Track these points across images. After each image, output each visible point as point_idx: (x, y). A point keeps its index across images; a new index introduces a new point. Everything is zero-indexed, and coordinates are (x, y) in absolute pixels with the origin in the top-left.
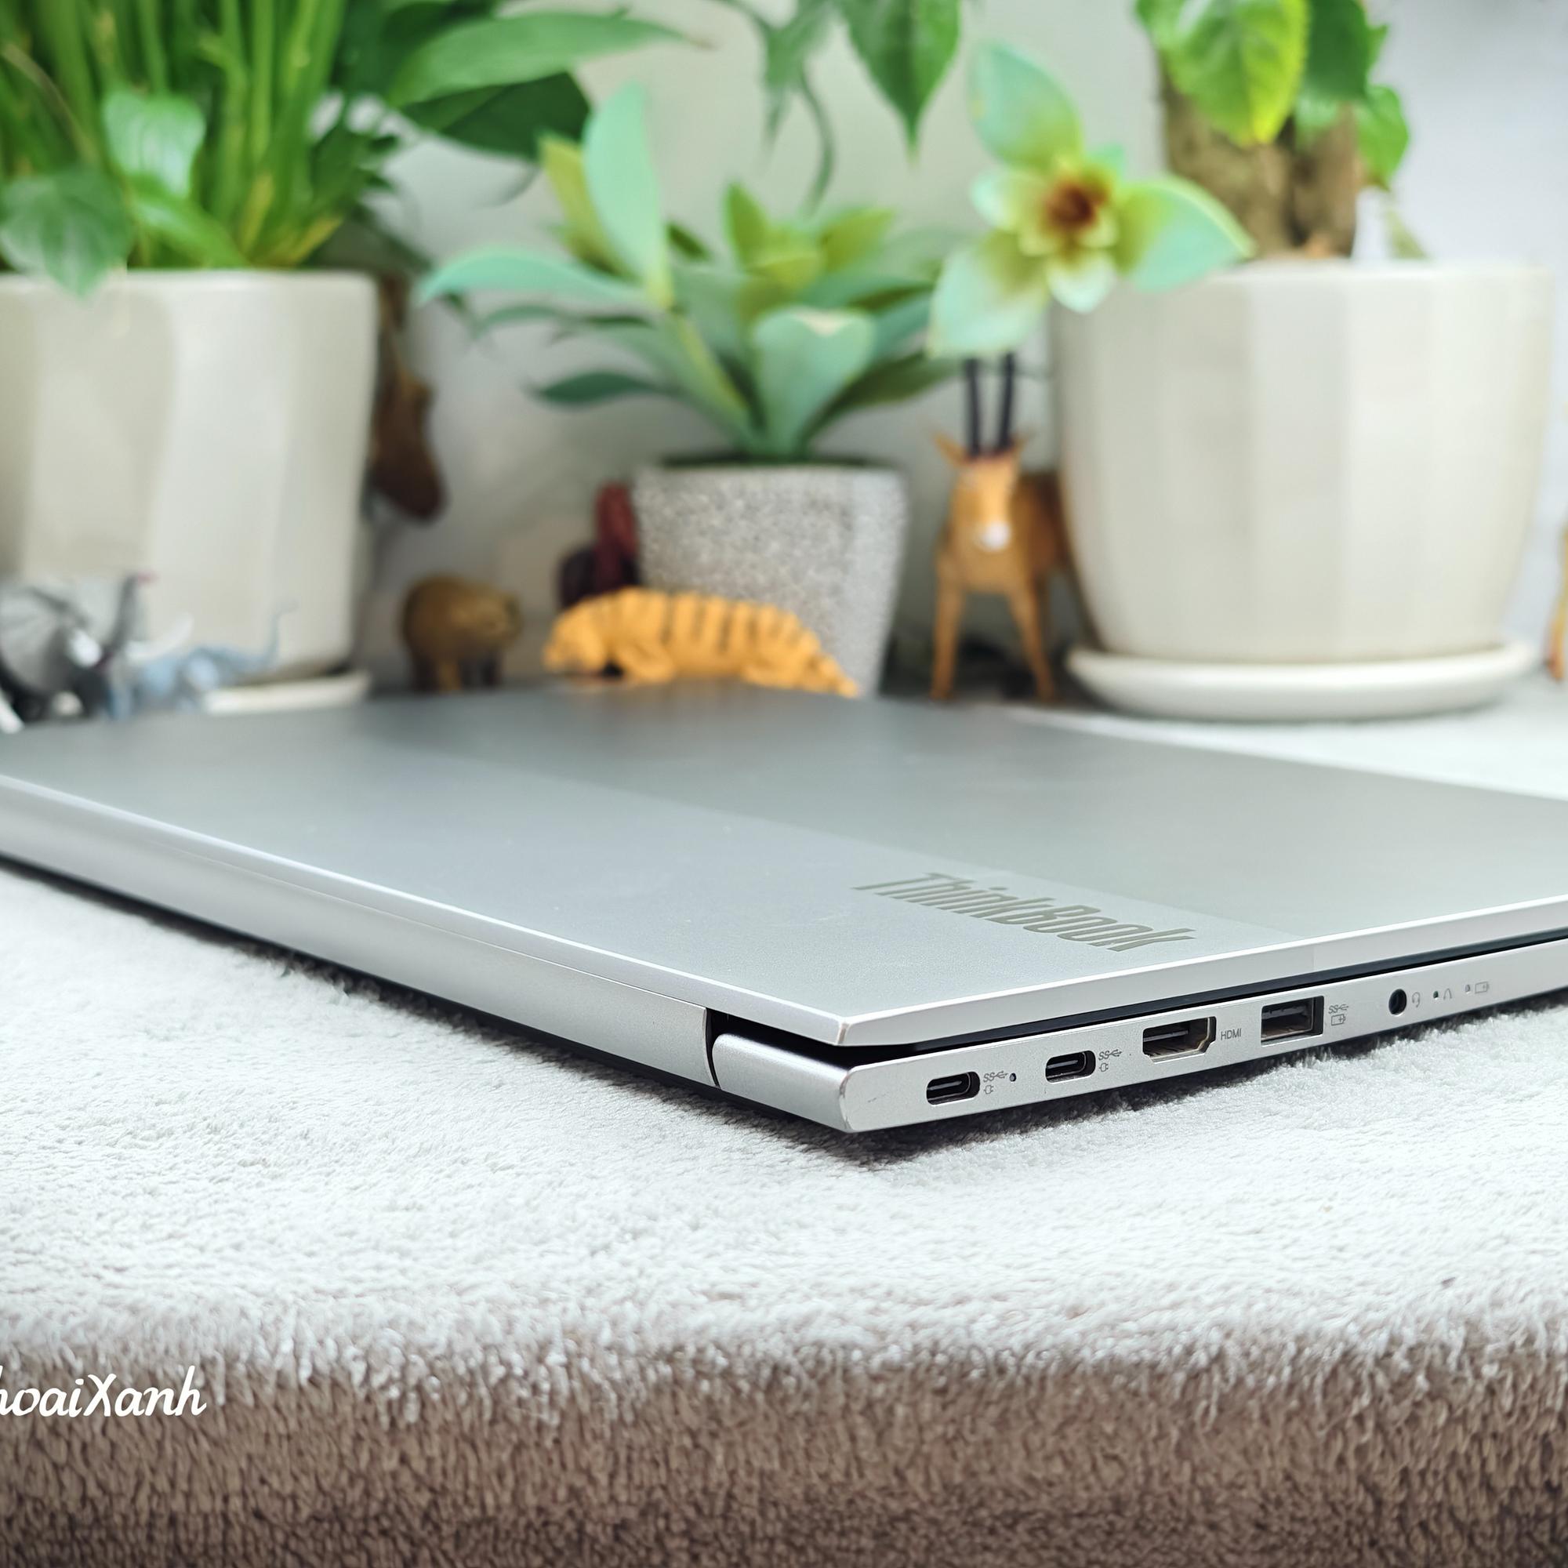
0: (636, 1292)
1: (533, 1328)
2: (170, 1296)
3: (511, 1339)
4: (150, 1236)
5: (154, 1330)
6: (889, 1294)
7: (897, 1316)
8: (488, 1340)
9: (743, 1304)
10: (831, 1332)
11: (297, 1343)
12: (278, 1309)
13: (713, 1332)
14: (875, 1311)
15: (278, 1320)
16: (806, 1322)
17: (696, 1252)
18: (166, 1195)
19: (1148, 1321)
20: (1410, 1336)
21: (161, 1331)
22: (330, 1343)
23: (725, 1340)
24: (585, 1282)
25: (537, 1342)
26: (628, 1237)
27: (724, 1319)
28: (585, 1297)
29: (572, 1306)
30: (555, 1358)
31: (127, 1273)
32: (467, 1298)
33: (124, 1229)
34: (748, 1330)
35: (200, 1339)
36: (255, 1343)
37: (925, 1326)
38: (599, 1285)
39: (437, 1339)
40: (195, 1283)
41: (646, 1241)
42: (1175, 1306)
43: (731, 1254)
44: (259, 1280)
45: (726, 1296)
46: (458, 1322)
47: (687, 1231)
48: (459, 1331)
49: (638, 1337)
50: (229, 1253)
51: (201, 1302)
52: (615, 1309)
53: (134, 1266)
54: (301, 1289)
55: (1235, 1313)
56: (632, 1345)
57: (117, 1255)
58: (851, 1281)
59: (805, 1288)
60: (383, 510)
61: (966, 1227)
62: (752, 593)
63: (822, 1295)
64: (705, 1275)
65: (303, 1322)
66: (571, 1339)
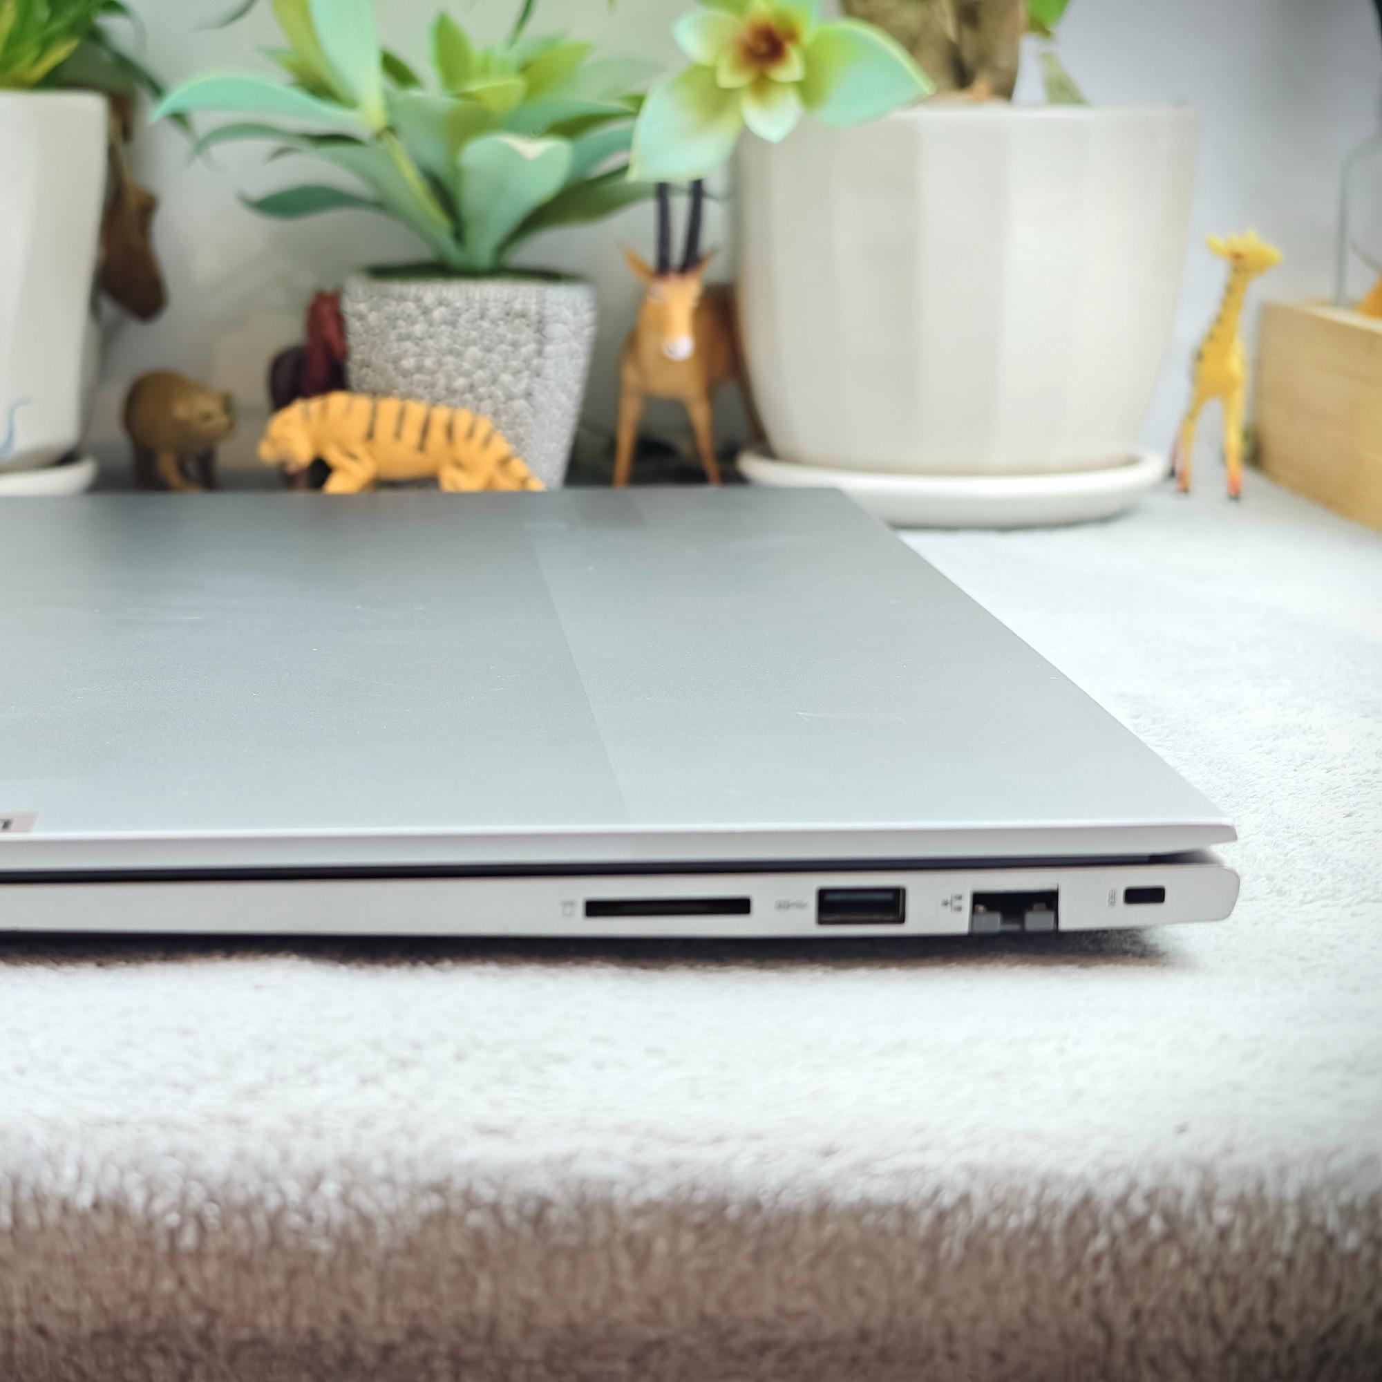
0: (407, 1124)
3: (287, 1169)
6: (649, 1131)
7: (658, 1154)
8: (266, 1169)
9: (509, 1139)
10: (593, 1168)
11: (81, 1168)
12: (62, 1135)
13: (483, 1165)
14: (637, 1148)
15: (62, 1146)
16: (569, 1159)
17: (462, 1085)
19: (899, 1162)
20: (1147, 1180)
22: (112, 1169)
23: (492, 1173)
24: (358, 1114)
25: (312, 1172)
26: (396, 1067)
27: (491, 1155)
28: (358, 1128)
29: (346, 1136)
30: (330, 1188)
34: (514, 1164)
36: (40, 1169)
37: (684, 1165)
38: (372, 1117)
39: (216, 1167)
42: (924, 1148)
44: (43, 1105)
45: (492, 1131)
46: (236, 1151)
47: (453, 1062)
48: (238, 1161)
49: (409, 1169)
52: (387, 1141)
54: (84, 1116)
55: (980, 1156)
56: (403, 1176)
58: (613, 1118)
59: (570, 1123)
60: (109, 308)
63: (586, 1131)
64: (473, 1108)
65: (87, 1149)
66: (346, 1170)
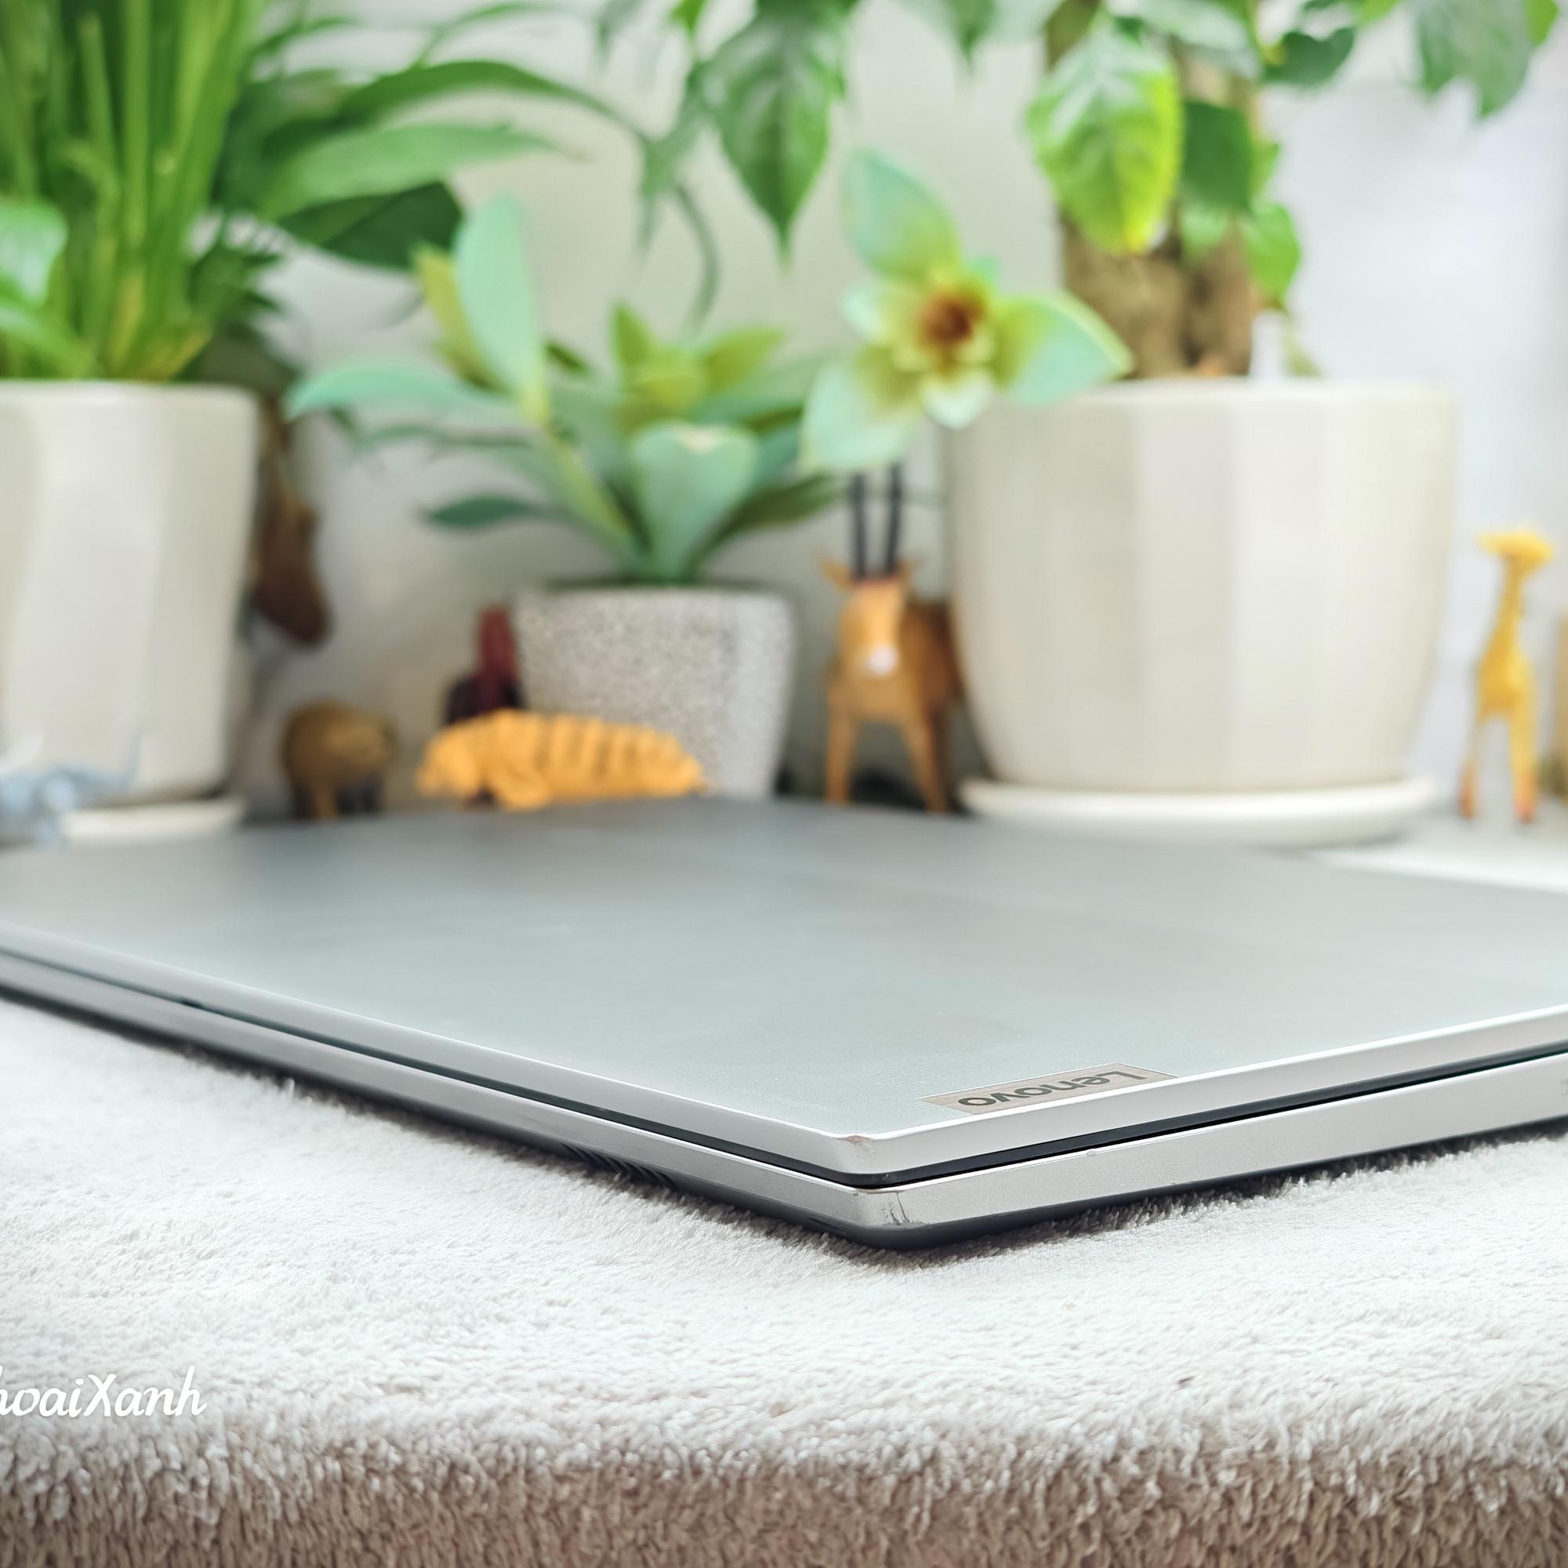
0: (310, 1383)
1: (193, 1420)
3: (170, 1432)
6: (580, 1389)
7: (586, 1411)
8: (145, 1430)
9: (422, 1397)
10: (515, 1428)
13: (387, 1425)
14: (564, 1407)
16: (489, 1417)
17: (383, 1344)
19: (857, 1419)
20: (1140, 1438)
23: (398, 1436)
24: (260, 1372)
25: (198, 1434)
27: (403, 1412)
29: (239, 1396)
30: (216, 1450)
34: (425, 1425)
37: (616, 1423)
38: (273, 1376)
39: (90, 1430)
42: (888, 1404)
43: (418, 1345)
45: (406, 1389)
48: (114, 1422)
49: (305, 1431)
52: (284, 1401)
55: (950, 1412)
56: (298, 1437)
58: (541, 1375)
59: (490, 1381)
61: (677, 1322)
62: (633, 719)
63: (509, 1390)
64: (385, 1367)
66: (234, 1432)
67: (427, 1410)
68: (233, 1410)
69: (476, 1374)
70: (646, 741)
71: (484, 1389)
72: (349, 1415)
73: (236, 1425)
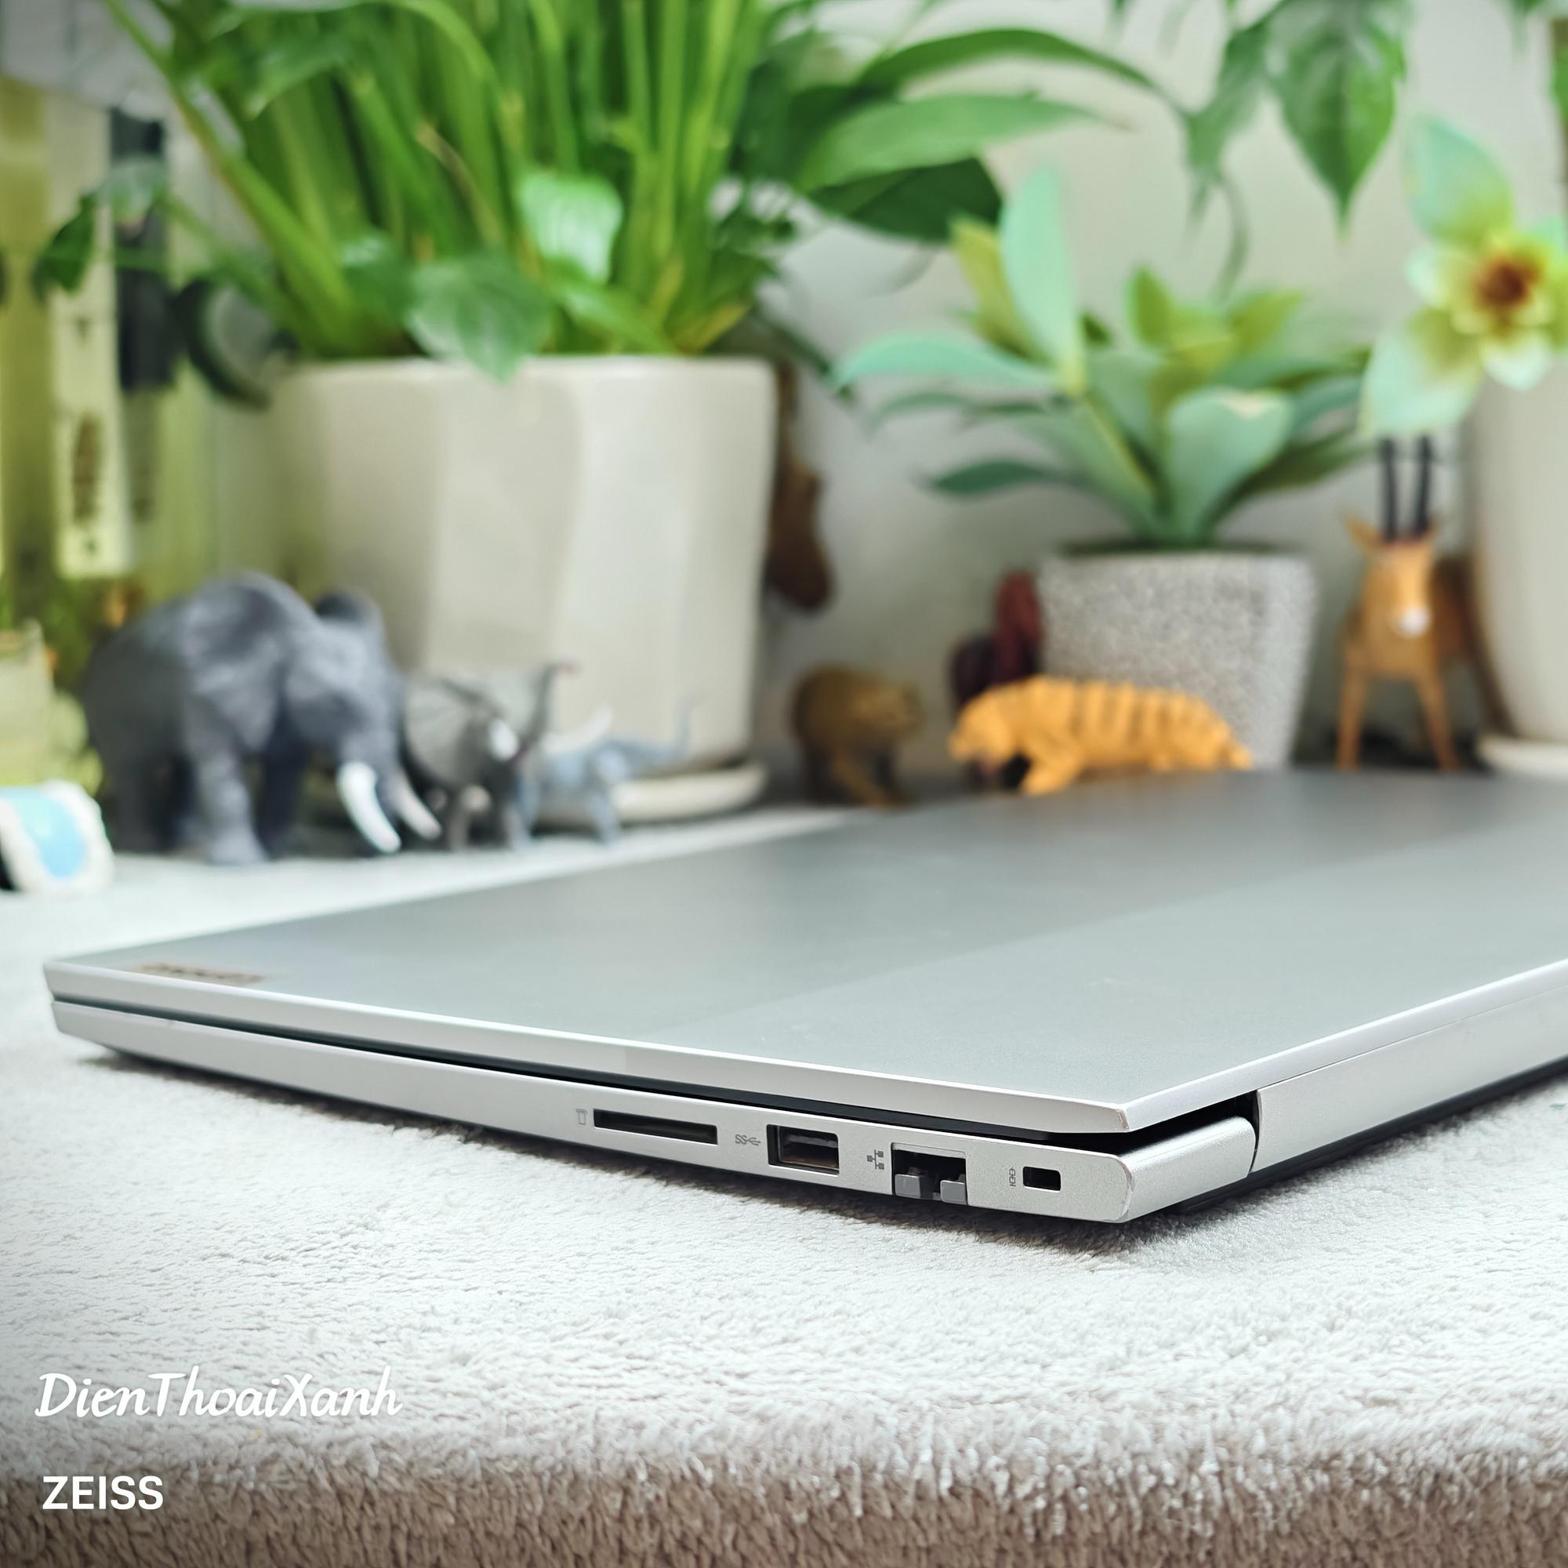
0: (1287, 1398)
1: (1183, 1436)
2: (799, 1403)
3: (1160, 1446)
4: (762, 1340)
5: (787, 1437)
6: (1552, 1399)
8: (1137, 1448)
9: (1400, 1410)
10: (1494, 1439)
11: (938, 1453)
12: (915, 1417)
13: (1372, 1439)
14: (1539, 1417)
15: (914, 1428)
16: (1467, 1429)
17: (1340, 1355)
18: (764, 1297)
21: (794, 1439)
22: (971, 1452)
23: (1383, 1448)
24: (1233, 1387)
25: (1187, 1449)
26: (1263, 1339)
27: (1382, 1426)
28: (1233, 1403)
29: (1222, 1411)
30: (1207, 1467)
31: (746, 1379)
32: (1109, 1405)
33: (734, 1333)
34: (1408, 1438)
35: (835, 1447)
36: (892, 1454)
38: (1247, 1391)
39: (1084, 1448)
40: (823, 1389)
41: (1287, 1344)
43: (1378, 1357)
44: (890, 1386)
45: (1380, 1402)
46: (1102, 1428)
47: (1324, 1333)
48: (1105, 1440)
49: (1292, 1445)
50: (851, 1357)
51: (832, 1409)
52: (1267, 1416)
53: (755, 1372)
54: (935, 1395)
56: (1287, 1452)
57: (737, 1362)
58: (1510, 1386)
59: (1462, 1393)
62: (1162, 681)
63: (1482, 1401)
64: (1357, 1379)
65: (942, 1431)
66: (1222, 1447)
67: (1407, 1423)
68: (1219, 1424)
69: (1446, 1386)
70: (1178, 706)
71: (1456, 1400)
72: (1332, 1428)
73: (1224, 1439)
